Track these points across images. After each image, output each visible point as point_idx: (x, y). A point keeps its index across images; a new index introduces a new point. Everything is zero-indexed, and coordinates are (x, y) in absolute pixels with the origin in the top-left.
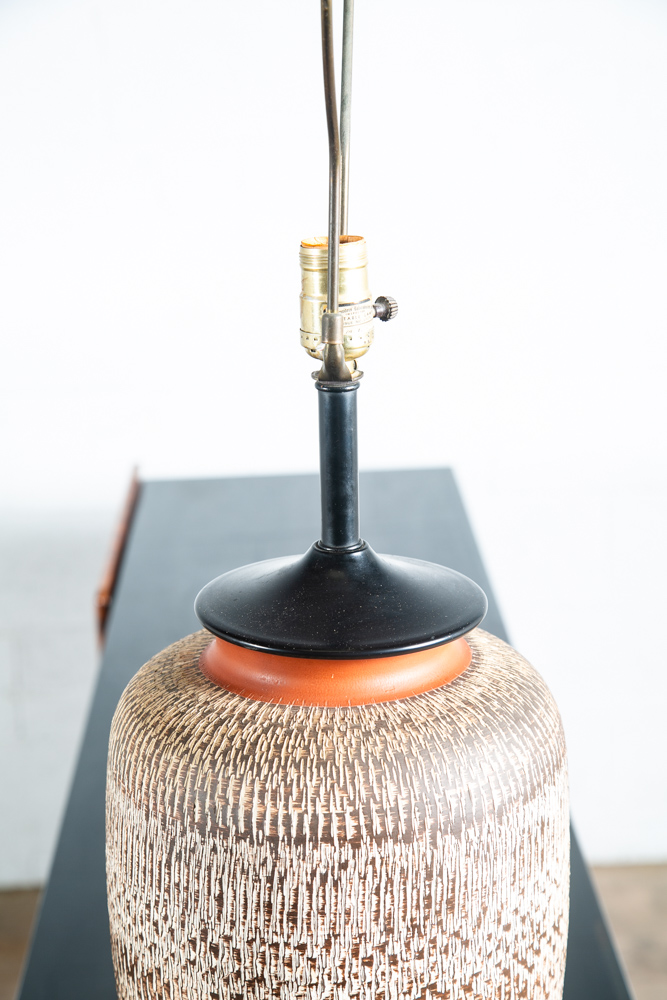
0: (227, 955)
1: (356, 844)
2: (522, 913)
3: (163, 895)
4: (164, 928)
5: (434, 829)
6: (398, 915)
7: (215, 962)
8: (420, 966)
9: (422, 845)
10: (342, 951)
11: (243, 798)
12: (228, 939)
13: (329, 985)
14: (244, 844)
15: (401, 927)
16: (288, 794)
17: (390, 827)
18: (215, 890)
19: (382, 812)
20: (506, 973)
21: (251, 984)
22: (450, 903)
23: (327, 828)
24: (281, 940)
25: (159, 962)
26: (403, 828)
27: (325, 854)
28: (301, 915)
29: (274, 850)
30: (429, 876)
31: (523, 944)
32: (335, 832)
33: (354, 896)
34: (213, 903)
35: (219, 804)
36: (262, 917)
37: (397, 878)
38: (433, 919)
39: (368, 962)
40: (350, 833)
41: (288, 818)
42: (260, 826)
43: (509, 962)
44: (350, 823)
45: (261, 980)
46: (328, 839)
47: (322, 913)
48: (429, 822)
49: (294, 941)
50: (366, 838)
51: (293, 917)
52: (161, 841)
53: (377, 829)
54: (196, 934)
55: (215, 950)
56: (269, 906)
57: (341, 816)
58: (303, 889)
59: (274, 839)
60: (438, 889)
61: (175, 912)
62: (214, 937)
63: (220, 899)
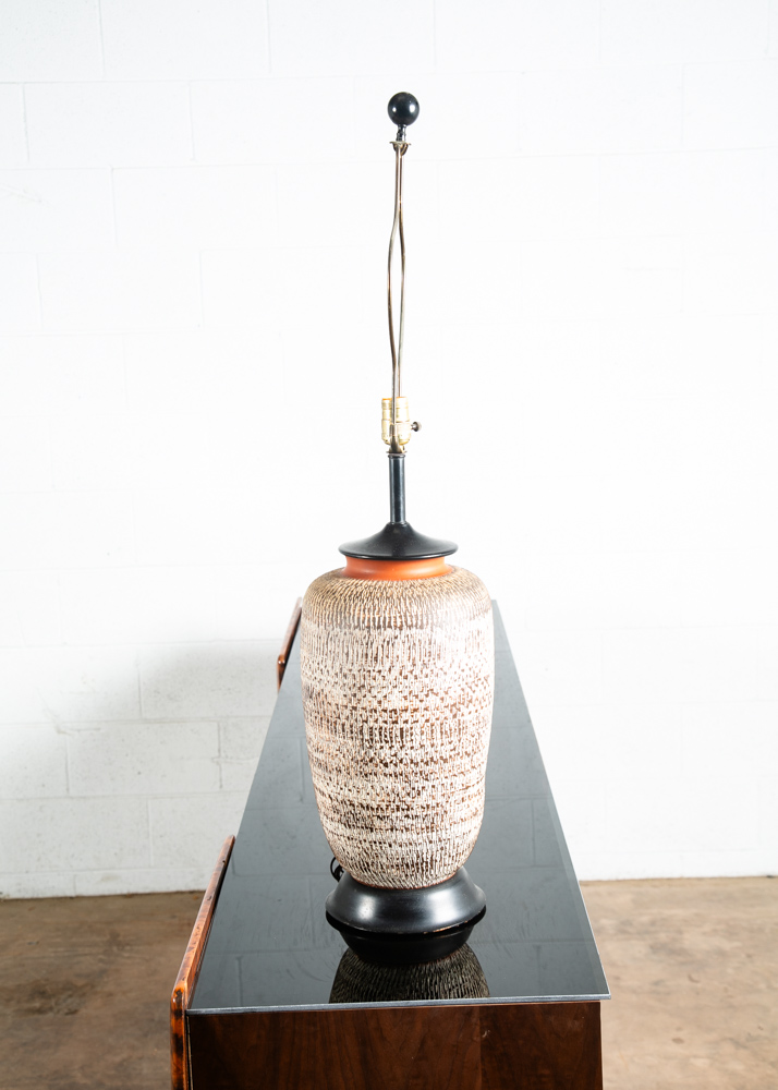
0: (350, 677)
1: (401, 628)
2: (470, 666)
3: (325, 657)
4: (325, 671)
5: (432, 624)
6: (417, 658)
7: (345, 681)
8: (427, 681)
9: (427, 630)
10: (395, 672)
11: (357, 612)
12: (350, 670)
13: (390, 687)
14: (357, 630)
15: (419, 663)
16: (374, 609)
17: (414, 624)
18: (346, 651)
19: (411, 616)
20: (463, 690)
21: (359, 688)
22: (439, 655)
23: (390, 622)
24: (371, 669)
25: (323, 686)
26: (419, 623)
27: (389, 633)
28: (380, 658)
29: (369, 632)
30: (430, 643)
31: (470, 680)
32: (392, 624)
33: (400, 649)
34: (345, 656)
35: (347, 615)
36: (364, 659)
37: (417, 643)
38: (432, 662)
39: (406, 678)
40: (399, 624)
41: (374, 619)
42: (363, 622)
43: (464, 686)
44: (399, 620)
45: (363, 686)
46: (390, 627)
47: (387, 657)
48: (430, 621)
49: (376, 669)
50: (405, 627)
51: (376, 659)
52: (324, 635)
53: (409, 623)
54: (338, 671)
55: (345, 676)
56: (367, 655)
57: (395, 618)
58: (380, 647)
59: (369, 627)
60: (434, 649)
61: (329, 663)
62: (345, 671)
63: (347, 654)
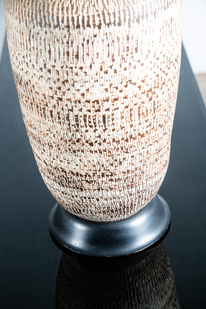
0: (53, 72)
1: (99, 27)
2: (163, 53)
3: (29, 52)
4: (30, 65)
5: (130, 20)
6: (116, 54)
7: (50, 76)
8: (126, 73)
9: (125, 26)
10: (96, 68)
11: (55, 11)
12: (54, 67)
13: (92, 81)
14: (57, 29)
15: (118, 58)
16: (73, 8)
17: (112, 21)
18: (48, 49)
19: (109, 14)
20: (158, 76)
21: (63, 83)
22: (136, 49)
23: (88, 22)
24: (73, 66)
25: (30, 78)
26: (117, 21)
27: (88, 32)
28: (80, 56)
29: (68, 31)
30: (128, 39)
31: (164, 65)
32: (91, 23)
33: (99, 47)
34: (47, 53)
35: (46, 14)
36: (66, 57)
37: (116, 40)
38: (130, 55)
39: (106, 72)
40: (97, 23)
41: (73, 18)
42: (63, 22)
43: (158, 72)
44: (97, 19)
45: (67, 81)
46: (89, 26)
47: (88, 55)
48: (127, 18)
49: (78, 66)
50: (103, 25)
51: (77, 57)
52: (26, 32)
53: (107, 21)
54: (42, 66)
55: (49, 71)
56: (68, 53)
57: (93, 16)
58: (80, 46)
59: (68, 27)
60: (132, 44)
61: (33, 58)
62: (49, 66)
63: (50, 52)
